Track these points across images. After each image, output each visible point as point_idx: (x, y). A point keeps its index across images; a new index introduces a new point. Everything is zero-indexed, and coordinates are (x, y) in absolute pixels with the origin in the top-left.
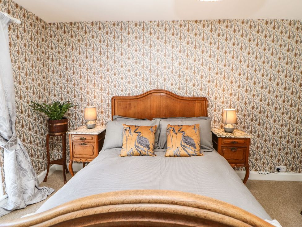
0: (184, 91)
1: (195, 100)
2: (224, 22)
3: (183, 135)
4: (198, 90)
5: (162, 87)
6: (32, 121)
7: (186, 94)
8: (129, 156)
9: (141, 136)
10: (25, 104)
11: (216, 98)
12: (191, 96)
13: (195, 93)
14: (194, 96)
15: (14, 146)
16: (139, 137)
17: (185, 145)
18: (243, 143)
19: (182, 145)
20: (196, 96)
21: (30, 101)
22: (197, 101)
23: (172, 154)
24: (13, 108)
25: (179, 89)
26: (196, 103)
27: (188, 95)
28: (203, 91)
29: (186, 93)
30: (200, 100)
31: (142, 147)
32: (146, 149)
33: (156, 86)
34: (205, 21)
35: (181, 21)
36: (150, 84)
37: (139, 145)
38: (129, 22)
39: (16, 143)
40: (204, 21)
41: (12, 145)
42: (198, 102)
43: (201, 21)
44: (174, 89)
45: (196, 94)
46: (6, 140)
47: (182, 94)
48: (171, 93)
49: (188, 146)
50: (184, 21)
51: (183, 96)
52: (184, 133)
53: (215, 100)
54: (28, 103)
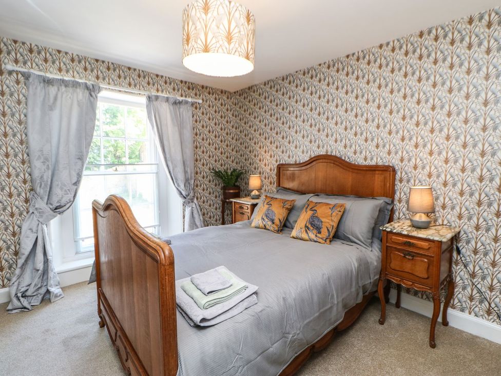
0: (363, 156)
1: (375, 170)
2: (430, 32)
3: (313, 214)
4: (384, 154)
5: (332, 152)
6: (213, 186)
7: (365, 161)
8: (256, 227)
9: (271, 208)
10: (207, 170)
11: (415, 168)
12: (373, 163)
13: (379, 159)
14: (377, 163)
15: (191, 204)
16: (268, 210)
17: (310, 226)
18: (427, 248)
19: (306, 226)
20: (380, 163)
21: (212, 168)
22: (377, 172)
23: (295, 235)
24: (191, 173)
25: (355, 153)
26: (377, 176)
27: (369, 162)
28: (393, 155)
29: (365, 159)
30: (382, 170)
31: (267, 220)
32: (270, 223)
33: (325, 150)
34: (396, 42)
35: (358, 52)
36: (318, 147)
37: (265, 218)
38: (297, 72)
39: (193, 202)
40: (394, 42)
41: (189, 203)
42: (378, 174)
43: (388, 44)
44: (349, 153)
45: (381, 161)
46: (185, 198)
47: (359, 160)
48: (340, 159)
49: (312, 228)
50: (362, 51)
51: (360, 164)
52: (315, 211)
53: (413, 171)
54: (210, 169)
